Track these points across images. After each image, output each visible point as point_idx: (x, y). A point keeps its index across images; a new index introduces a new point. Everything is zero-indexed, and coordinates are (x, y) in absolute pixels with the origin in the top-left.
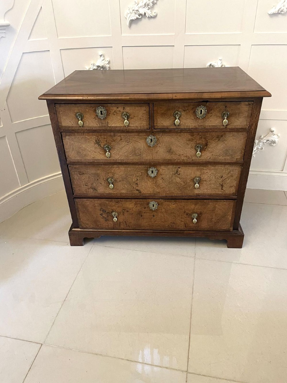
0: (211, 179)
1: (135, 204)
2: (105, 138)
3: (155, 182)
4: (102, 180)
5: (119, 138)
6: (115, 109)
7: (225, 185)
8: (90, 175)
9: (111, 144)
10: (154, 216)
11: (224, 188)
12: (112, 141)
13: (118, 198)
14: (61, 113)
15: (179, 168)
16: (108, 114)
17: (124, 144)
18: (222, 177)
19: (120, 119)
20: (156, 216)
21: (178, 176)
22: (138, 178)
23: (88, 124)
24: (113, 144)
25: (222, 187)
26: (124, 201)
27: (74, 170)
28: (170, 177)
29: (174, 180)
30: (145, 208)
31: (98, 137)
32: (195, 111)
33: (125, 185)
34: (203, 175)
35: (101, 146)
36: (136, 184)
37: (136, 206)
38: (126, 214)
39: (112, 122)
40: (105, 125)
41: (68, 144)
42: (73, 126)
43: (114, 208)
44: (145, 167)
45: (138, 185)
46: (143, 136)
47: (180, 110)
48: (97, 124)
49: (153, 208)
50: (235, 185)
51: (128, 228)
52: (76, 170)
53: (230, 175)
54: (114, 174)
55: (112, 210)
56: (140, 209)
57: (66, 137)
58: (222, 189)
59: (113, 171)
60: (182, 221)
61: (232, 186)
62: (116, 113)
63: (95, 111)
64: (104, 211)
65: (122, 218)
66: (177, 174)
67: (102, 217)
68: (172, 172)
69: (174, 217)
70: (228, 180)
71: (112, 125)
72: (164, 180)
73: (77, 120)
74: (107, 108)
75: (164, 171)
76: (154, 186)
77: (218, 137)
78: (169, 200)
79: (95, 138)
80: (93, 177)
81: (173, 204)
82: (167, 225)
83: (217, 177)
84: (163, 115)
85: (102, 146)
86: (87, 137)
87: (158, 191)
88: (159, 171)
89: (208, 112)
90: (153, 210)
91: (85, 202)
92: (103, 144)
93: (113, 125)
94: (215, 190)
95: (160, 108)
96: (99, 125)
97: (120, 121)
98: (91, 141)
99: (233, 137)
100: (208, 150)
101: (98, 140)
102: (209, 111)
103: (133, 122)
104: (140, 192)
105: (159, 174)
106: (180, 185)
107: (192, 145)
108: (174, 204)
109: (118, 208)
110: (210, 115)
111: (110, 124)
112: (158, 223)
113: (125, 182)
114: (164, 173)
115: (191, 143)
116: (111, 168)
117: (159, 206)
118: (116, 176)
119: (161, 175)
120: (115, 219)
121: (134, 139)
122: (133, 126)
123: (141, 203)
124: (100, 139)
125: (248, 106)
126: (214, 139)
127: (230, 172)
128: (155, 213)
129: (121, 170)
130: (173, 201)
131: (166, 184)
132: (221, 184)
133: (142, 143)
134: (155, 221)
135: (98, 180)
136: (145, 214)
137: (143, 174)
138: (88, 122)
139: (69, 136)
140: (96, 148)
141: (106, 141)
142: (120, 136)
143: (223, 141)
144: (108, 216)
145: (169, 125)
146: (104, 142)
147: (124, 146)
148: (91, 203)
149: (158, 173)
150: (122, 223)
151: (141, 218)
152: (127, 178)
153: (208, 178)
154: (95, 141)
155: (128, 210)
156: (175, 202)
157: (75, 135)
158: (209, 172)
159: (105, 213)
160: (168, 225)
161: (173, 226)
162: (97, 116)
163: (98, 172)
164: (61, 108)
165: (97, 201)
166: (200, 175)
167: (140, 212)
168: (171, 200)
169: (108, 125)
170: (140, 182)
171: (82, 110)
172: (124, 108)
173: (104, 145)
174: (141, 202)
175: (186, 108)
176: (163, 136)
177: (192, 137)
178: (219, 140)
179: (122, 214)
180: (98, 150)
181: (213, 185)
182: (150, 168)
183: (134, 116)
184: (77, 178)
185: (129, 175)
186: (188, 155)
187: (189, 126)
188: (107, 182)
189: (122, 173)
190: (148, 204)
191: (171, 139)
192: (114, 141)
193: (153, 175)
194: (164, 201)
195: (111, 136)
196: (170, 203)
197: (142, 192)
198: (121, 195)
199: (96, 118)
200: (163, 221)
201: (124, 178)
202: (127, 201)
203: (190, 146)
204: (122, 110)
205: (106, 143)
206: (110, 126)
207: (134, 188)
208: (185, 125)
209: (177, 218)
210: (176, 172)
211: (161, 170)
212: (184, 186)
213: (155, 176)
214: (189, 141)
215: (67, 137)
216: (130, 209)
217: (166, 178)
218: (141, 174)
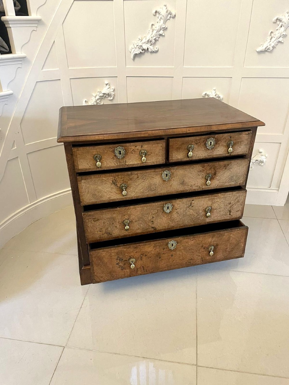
0: (220, 207)
1: (154, 247)
2: (122, 178)
3: (169, 217)
4: (118, 223)
5: (136, 176)
6: (133, 148)
7: (232, 211)
8: (105, 220)
9: (127, 182)
10: (172, 255)
11: (231, 214)
12: (129, 180)
14: (79, 156)
15: (193, 200)
16: (126, 153)
17: (140, 181)
18: (230, 203)
19: (138, 157)
20: (175, 255)
21: (192, 208)
22: (154, 216)
23: (106, 164)
24: (129, 182)
25: (230, 212)
26: (143, 245)
27: (89, 218)
28: (184, 210)
29: (188, 212)
30: (164, 249)
31: (115, 178)
32: (205, 143)
33: (141, 225)
34: (214, 204)
35: (117, 186)
36: (152, 222)
38: (144, 258)
39: (130, 161)
40: (122, 163)
41: (84, 188)
42: (90, 167)
43: (132, 254)
44: (161, 204)
45: (154, 223)
46: (159, 172)
47: (193, 143)
48: (115, 164)
49: (172, 248)
50: (241, 209)
51: (145, 273)
52: (90, 217)
53: (237, 200)
54: (129, 215)
55: (130, 257)
56: (159, 251)
57: (81, 181)
58: (230, 214)
59: (129, 213)
60: (199, 256)
61: (238, 211)
62: (134, 151)
63: (114, 151)
64: (121, 260)
65: (140, 263)
66: (191, 207)
67: (118, 266)
68: (187, 205)
69: (192, 253)
70: (235, 206)
71: (129, 163)
72: (179, 214)
73: (95, 162)
74: (126, 148)
75: (179, 206)
76: (169, 221)
77: (225, 166)
79: (112, 179)
80: (109, 221)
82: (185, 263)
83: (226, 204)
84: (178, 149)
85: (119, 185)
86: (103, 178)
87: (172, 225)
88: (174, 206)
89: (216, 144)
91: (101, 253)
92: (120, 183)
93: (131, 163)
94: (224, 216)
95: (176, 143)
96: (116, 165)
97: (138, 158)
98: (108, 182)
99: (238, 165)
100: (216, 178)
101: (115, 181)
102: (217, 142)
103: (150, 159)
104: (155, 229)
105: (174, 209)
106: (193, 216)
107: (203, 175)
108: (192, 240)
109: (136, 254)
110: (217, 145)
111: (128, 163)
112: (176, 262)
113: (141, 222)
115: (202, 173)
116: (128, 210)
117: (178, 244)
118: (132, 217)
119: (176, 209)
120: (133, 266)
121: (150, 176)
122: (150, 162)
123: (160, 244)
124: (117, 179)
125: (248, 135)
126: (221, 168)
127: (237, 198)
128: (174, 252)
129: (137, 210)
131: (180, 217)
132: (229, 210)
133: (158, 178)
134: (173, 261)
135: (113, 223)
136: (164, 255)
137: (159, 211)
138: (105, 162)
139: (85, 179)
140: (112, 188)
141: (123, 180)
142: (137, 174)
143: (229, 169)
144: (125, 264)
145: (183, 158)
146: (121, 181)
147: (140, 183)
148: (107, 253)
150: (139, 269)
151: (160, 260)
152: (143, 217)
153: (218, 206)
154: (111, 182)
155: (146, 254)
156: (194, 238)
157: (91, 178)
158: (219, 201)
159: (122, 261)
160: (186, 263)
161: (191, 262)
162: (115, 156)
163: (114, 215)
164: (78, 151)
165: (114, 250)
166: (212, 204)
167: (159, 253)
169: (126, 164)
170: (156, 219)
171: (101, 151)
172: (142, 146)
173: (121, 185)
175: (199, 142)
176: (177, 170)
177: (203, 168)
178: (226, 169)
179: (140, 259)
180: (115, 190)
181: (222, 212)
182: (166, 204)
183: (151, 153)
184: (91, 225)
185: (145, 214)
186: (199, 184)
187: (200, 157)
188: (123, 224)
189: (138, 213)
190: (167, 244)
191: (184, 172)
192: (131, 179)
193: (168, 211)
194: (183, 239)
195: (128, 175)
196: (189, 240)
197: (158, 229)
199: (115, 158)
200: (181, 259)
201: (140, 218)
202: (146, 245)
203: (201, 176)
204: (140, 148)
205: (123, 182)
206: (127, 164)
207: (149, 226)
208: (197, 156)
209: (195, 253)
210: (189, 205)
211: (176, 206)
212: (197, 217)
213: (171, 212)
214: (200, 172)
215: (83, 181)
216: (148, 253)
217: (181, 212)
218: (157, 211)
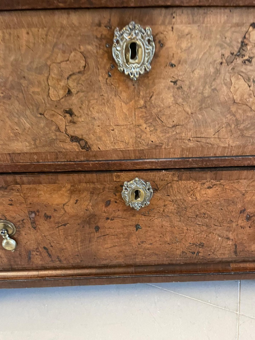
1: (72, 192)
3: (142, 102)
10: (137, 227)
13: (5, 171)
20: (146, 226)
21: (243, 69)
22: (72, 84)
26: (29, 183)
28: (206, 76)
29: (225, 88)
30: (108, 203)
33: (23, 120)
36: (67, 112)
37: (74, 197)
44: (99, 25)
45: (75, 119)
49: (137, 204)
51: (57, 264)
56: (90, 207)
60: (228, 239)
65: (31, 237)
66: (239, 61)
69: (205, 228)
72: (183, 91)
76: (141, 121)
78: (194, 174)
81: (205, 186)
82: (178, 252)
87: (153, 138)
90: (138, 208)
104: (86, 147)
105: (162, 60)
106: (245, 111)
108: (209, 188)
109: (11, 208)
112: (149, 246)
113: (18, 106)
114: (184, 56)
117: (158, 195)
119: (172, 65)
120: (9, 243)
123: (92, 186)
128: (143, 218)
130: (209, 175)
131: (188, 109)
134: (142, 242)
136: (109, 220)
137: (92, 63)
149: (156, 56)
150: (34, 253)
151: (97, 235)
152: (25, 83)
155: (48, 214)
156: (215, 179)
160: (183, 252)
161: (198, 252)
167: (92, 216)
168: (201, 174)
170: (82, 103)
174: (93, 183)
179: (30, 226)
182: (122, 25)
185: (30, 69)
190: (119, 188)
193: (134, 69)
194: (176, 179)
196: (198, 185)
197: (94, 148)
198: (12, 160)
200: (168, 239)
201: (12, 87)
202: (40, 183)
207: (58, 129)
209: (215, 230)
210: (236, 50)
213: (147, 74)
216: (55, 210)
217: (191, 84)
218: (83, 63)
